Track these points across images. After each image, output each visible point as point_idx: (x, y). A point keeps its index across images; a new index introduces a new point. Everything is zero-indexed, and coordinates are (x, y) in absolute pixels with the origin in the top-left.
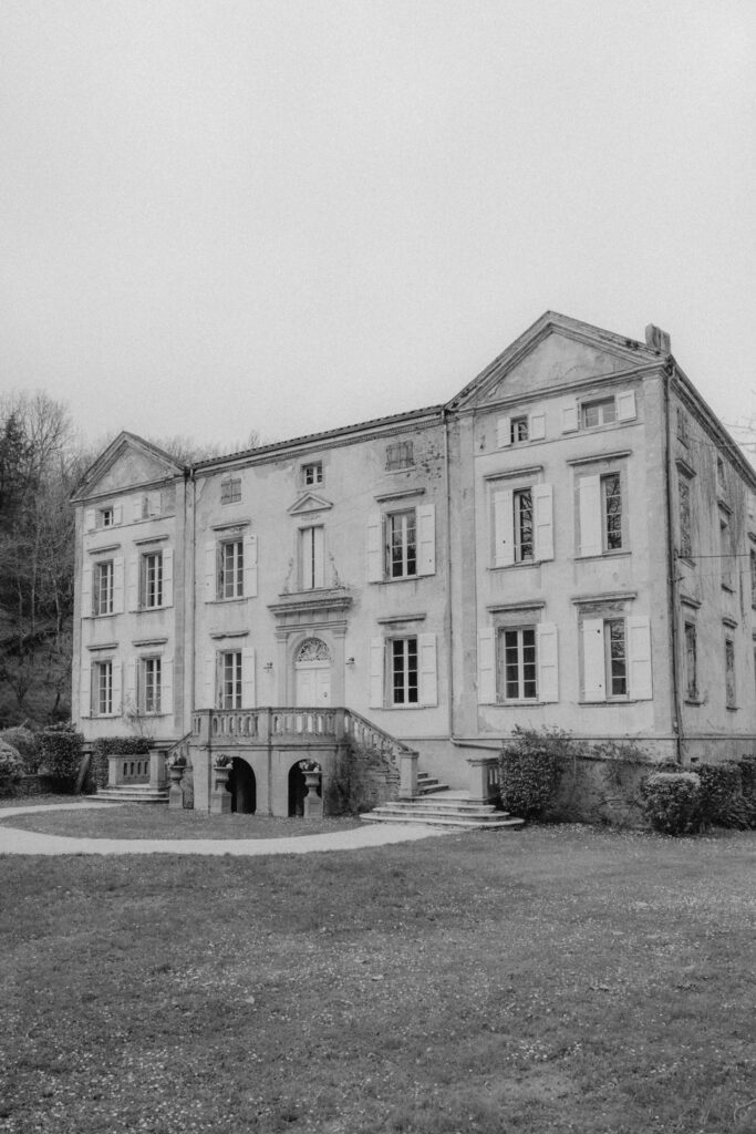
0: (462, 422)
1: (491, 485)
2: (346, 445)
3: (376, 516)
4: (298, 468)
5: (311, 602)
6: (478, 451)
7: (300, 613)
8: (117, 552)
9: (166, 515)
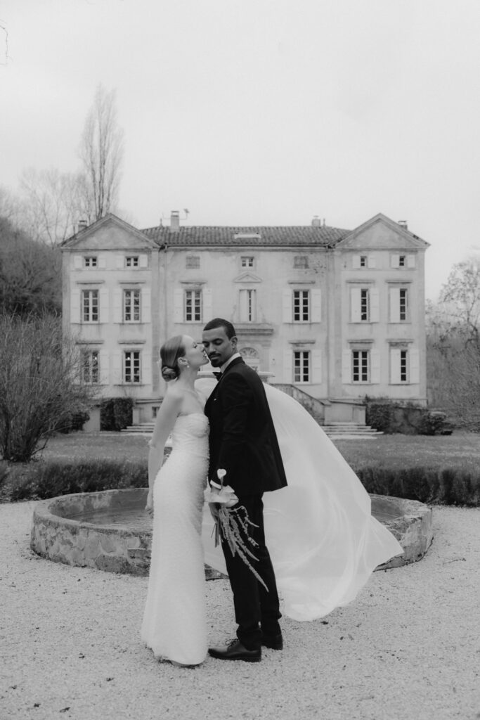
0: (336, 253)
1: (349, 285)
3: (288, 290)
5: (252, 329)
6: (343, 268)
7: (242, 334)
8: (102, 285)
9: (143, 269)
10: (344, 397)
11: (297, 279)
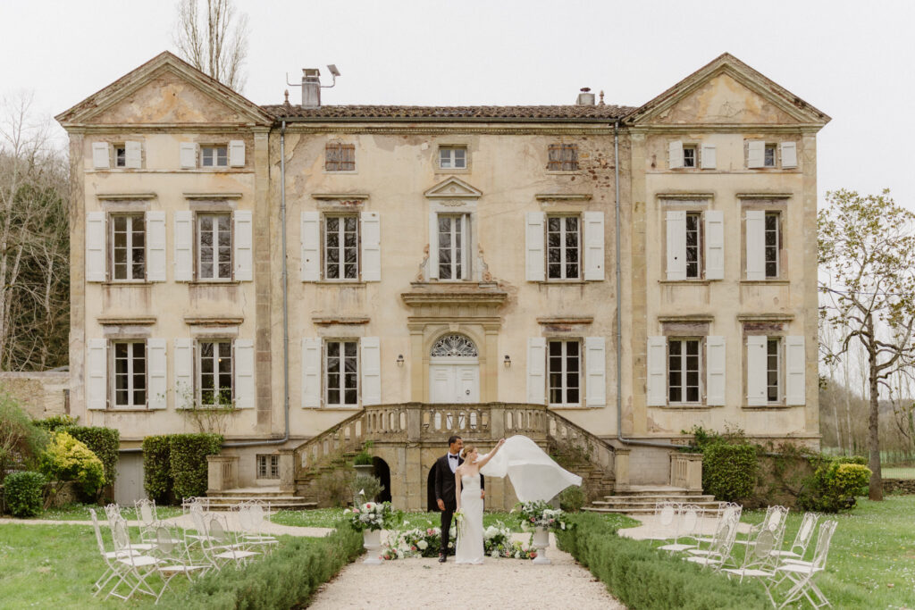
0: (634, 138)
1: (660, 203)
2: (500, 134)
4: (435, 146)
6: (649, 169)
7: (441, 305)
8: (151, 204)
9: (238, 170)
10: (651, 434)
11: (554, 189)
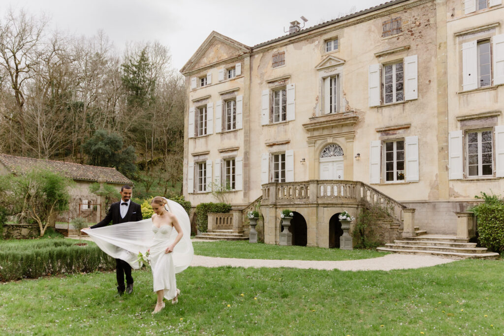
0: (438, 1)
1: (459, 39)
2: (355, 24)
3: (376, 66)
4: (322, 41)
5: (332, 121)
6: (450, 18)
7: (323, 128)
8: (209, 100)
11: (385, 47)
